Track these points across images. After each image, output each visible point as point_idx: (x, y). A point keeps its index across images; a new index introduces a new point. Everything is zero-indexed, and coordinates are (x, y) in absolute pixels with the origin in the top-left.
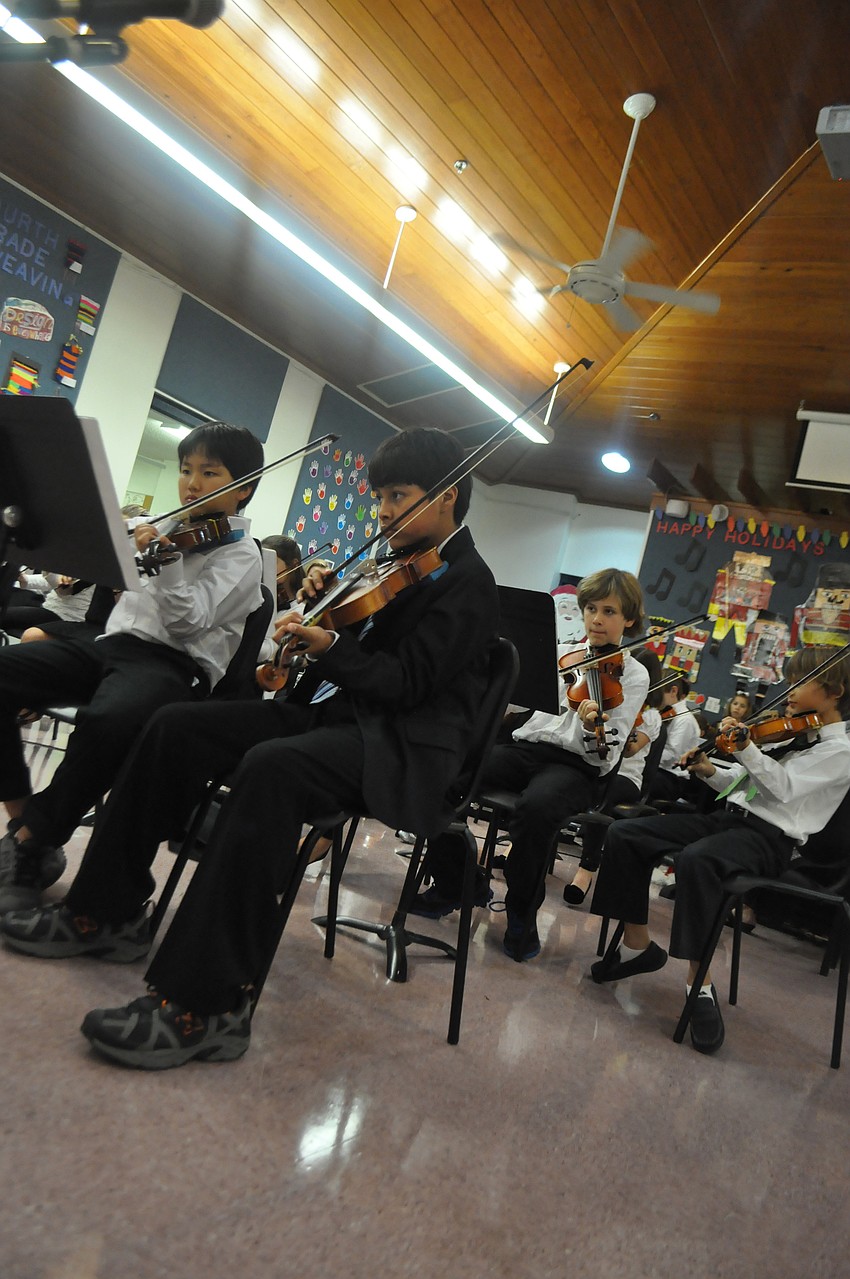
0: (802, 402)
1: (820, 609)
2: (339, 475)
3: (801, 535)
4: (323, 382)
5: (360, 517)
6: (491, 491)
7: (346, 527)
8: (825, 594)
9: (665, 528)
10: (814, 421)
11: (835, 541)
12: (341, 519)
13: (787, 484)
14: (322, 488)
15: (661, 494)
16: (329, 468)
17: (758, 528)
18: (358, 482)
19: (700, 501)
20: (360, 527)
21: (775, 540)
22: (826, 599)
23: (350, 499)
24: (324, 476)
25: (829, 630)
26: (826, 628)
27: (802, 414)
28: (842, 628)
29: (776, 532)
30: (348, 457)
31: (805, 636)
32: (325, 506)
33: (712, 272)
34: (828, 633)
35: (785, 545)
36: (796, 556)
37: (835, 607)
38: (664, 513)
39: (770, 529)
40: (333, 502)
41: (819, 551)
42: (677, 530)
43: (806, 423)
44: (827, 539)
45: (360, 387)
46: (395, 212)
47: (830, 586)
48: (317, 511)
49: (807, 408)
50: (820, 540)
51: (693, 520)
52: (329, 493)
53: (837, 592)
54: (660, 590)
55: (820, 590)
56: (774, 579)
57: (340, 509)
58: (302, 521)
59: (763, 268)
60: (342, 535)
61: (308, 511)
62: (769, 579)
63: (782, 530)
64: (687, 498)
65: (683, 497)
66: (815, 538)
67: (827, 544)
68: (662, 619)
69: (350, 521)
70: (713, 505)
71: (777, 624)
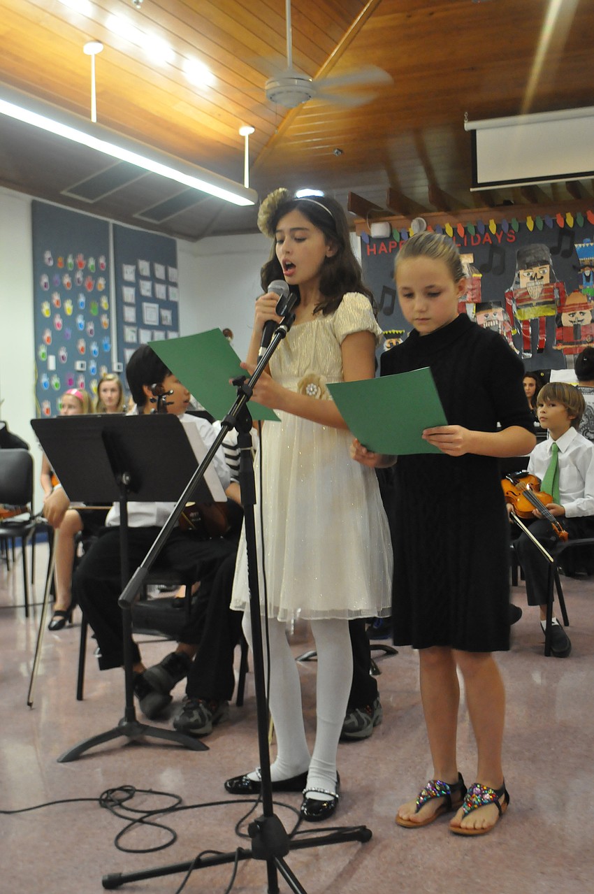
0: (466, 114)
1: (526, 288)
2: (67, 280)
3: (493, 228)
4: (28, 198)
5: (94, 312)
6: (197, 246)
7: (86, 326)
8: (526, 274)
9: (374, 250)
10: (481, 129)
11: (523, 226)
12: (80, 320)
13: (472, 190)
14: (56, 297)
15: (363, 220)
16: (56, 277)
17: (455, 230)
18: (84, 282)
19: (399, 219)
20: (97, 321)
21: (472, 238)
22: (529, 279)
23: (82, 299)
24: (55, 286)
25: (538, 304)
26: (534, 303)
27: (468, 126)
28: (549, 300)
29: (472, 231)
30: (70, 260)
31: (520, 314)
32: (62, 311)
33: (365, 27)
34: (537, 308)
35: (482, 240)
36: (494, 248)
37: (538, 283)
38: (370, 237)
39: (466, 229)
40: (69, 307)
41: (512, 238)
42: (385, 249)
43: (473, 132)
44: (515, 227)
45: (64, 193)
46: (82, 48)
47: (529, 266)
48: (58, 320)
49: (471, 119)
50: (510, 227)
51: (397, 238)
52: (63, 300)
53: (536, 270)
54: (384, 306)
55: (522, 272)
56: (481, 272)
57: (76, 311)
58: (48, 334)
59: (410, 16)
60: (84, 335)
61: (49, 323)
62: (476, 273)
63: (476, 228)
64: (387, 218)
65: (383, 219)
66: (505, 228)
67: (517, 231)
68: (394, 331)
69: (87, 318)
70: (411, 219)
71: (494, 310)
